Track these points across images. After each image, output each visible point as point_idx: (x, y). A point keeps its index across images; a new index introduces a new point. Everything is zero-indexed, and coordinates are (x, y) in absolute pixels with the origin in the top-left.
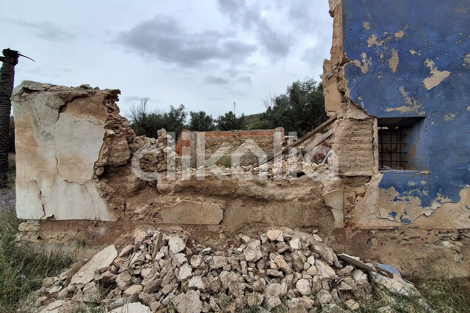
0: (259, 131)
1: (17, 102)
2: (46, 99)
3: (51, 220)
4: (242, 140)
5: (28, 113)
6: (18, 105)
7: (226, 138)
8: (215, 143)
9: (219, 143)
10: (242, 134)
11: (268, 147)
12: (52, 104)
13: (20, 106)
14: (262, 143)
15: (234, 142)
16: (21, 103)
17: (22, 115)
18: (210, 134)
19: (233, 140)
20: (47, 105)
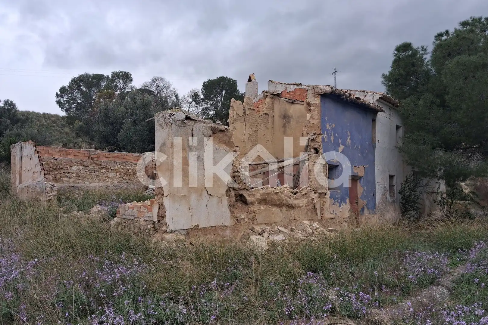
0: (123, 154)
1: (179, 126)
2: (203, 129)
3: (196, 228)
4: (103, 164)
5: (184, 137)
6: (178, 128)
7: (79, 160)
8: (61, 166)
9: (67, 167)
10: (101, 155)
12: (206, 134)
13: (179, 130)
14: (128, 170)
15: (90, 167)
16: (181, 128)
18: (50, 152)
19: (89, 164)
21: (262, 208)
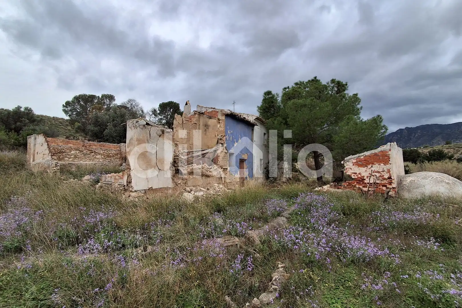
0: (107, 144)
1: (141, 128)
2: (157, 130)
3: (151, 189)
4: (93, 150)
5: (145, 135)
6: (141, 130)
7: (76, 147)
8: (63, 151)
9: (68, 151)
10: (92, 145)
11: (114, 158)
12: (158, 133)
14: (110, 154)
15: (84, 152)
16: (143, 129)
17: (142, 135)
18: (56, 141)
19: (83, 149)
20: (156, 133)
21: (191, 177)
